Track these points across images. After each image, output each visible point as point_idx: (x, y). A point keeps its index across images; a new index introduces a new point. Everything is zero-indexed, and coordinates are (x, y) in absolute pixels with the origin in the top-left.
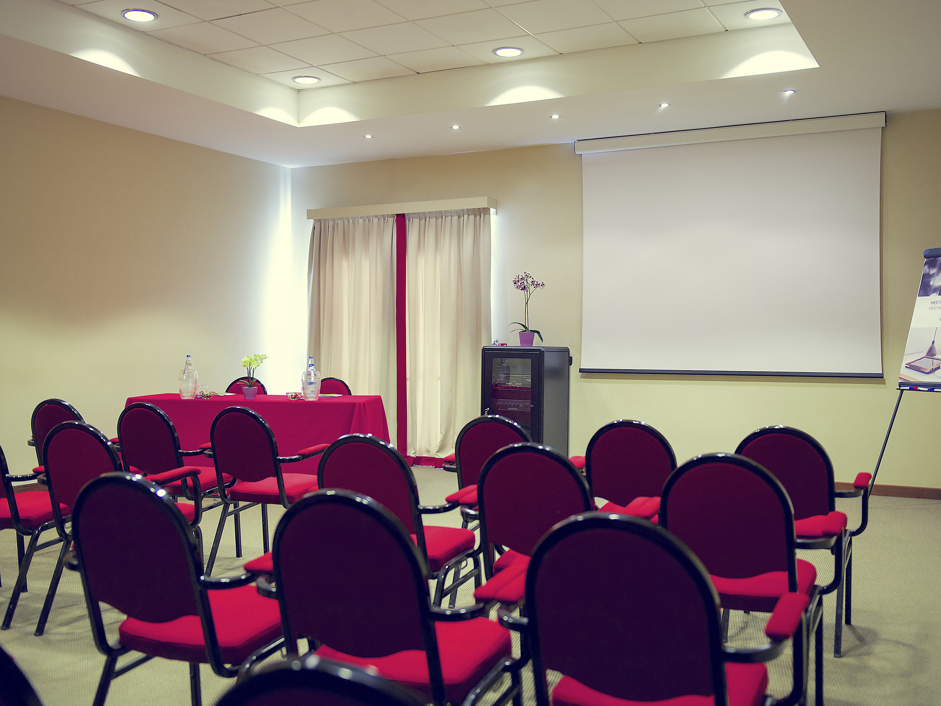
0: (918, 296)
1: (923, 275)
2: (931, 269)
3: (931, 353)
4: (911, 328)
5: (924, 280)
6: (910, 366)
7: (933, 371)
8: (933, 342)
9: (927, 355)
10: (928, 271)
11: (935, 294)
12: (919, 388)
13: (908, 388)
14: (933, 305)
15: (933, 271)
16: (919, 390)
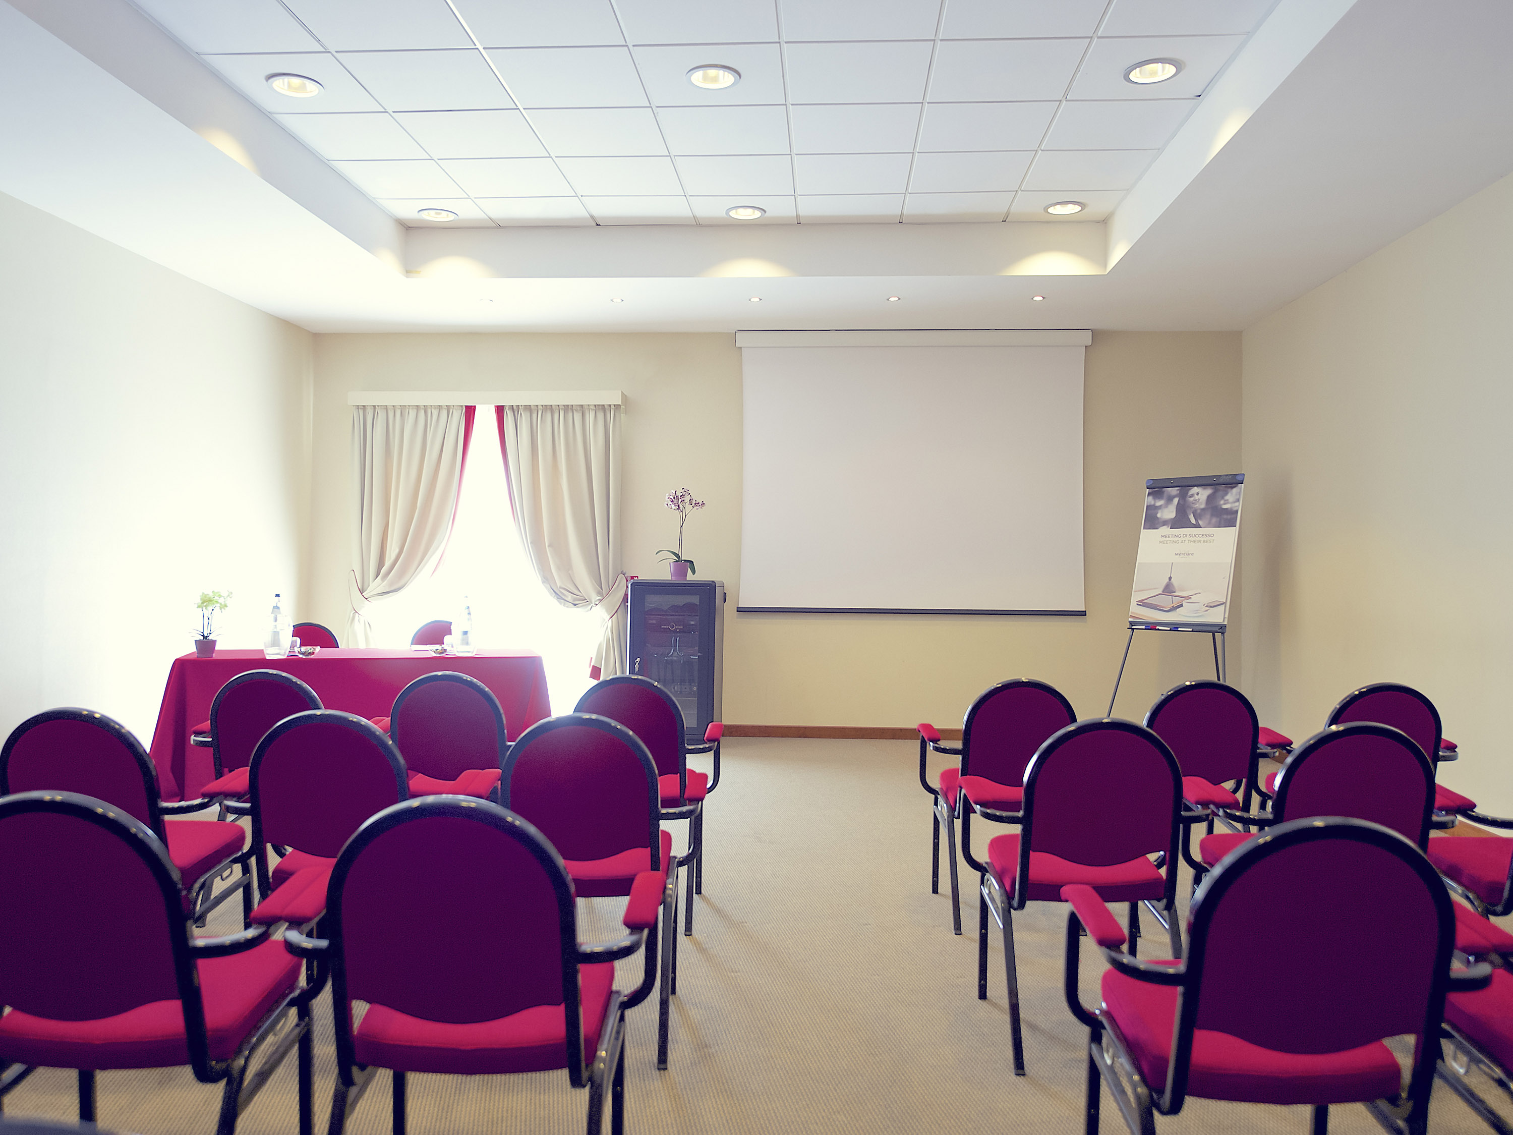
0: (1144, 529)
1: (1147, 506)
2: (1157, 501)
3: (1169, 589)
4: (1139, 563)
5: (1149, 512)
6: (1142, 603)
7: (1173, 609)
8: (1170, 578)
9: (1163, 591)
10: (1153, 503)
11: (1165, 527)
12: (1157, 627)
13: (1144, 627)
14: (1163, 539)
15: (1159, 503)
16: (1158, 629)
